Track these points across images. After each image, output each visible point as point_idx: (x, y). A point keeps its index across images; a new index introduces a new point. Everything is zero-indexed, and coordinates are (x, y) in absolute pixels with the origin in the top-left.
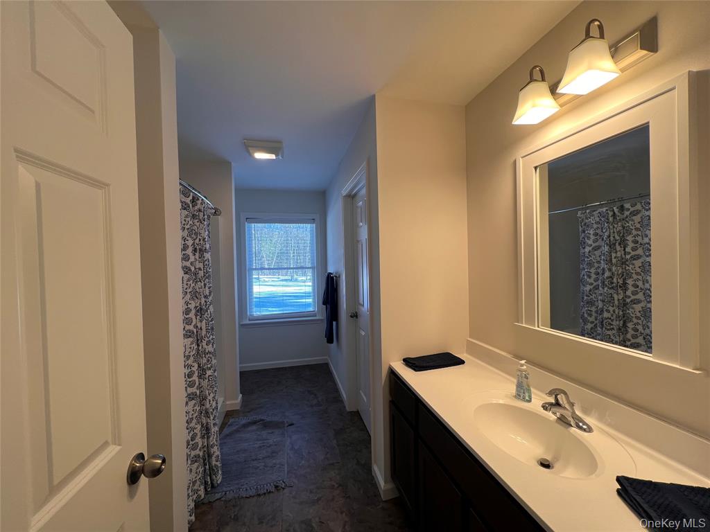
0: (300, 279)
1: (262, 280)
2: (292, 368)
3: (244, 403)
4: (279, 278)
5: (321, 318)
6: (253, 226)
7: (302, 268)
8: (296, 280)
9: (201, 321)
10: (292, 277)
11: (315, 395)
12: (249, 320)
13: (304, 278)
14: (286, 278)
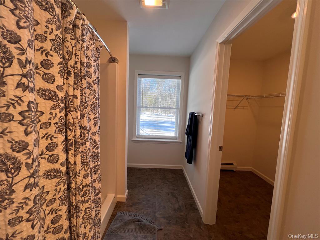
0: (163, 114)
1: (146, 114)
2: (160, 169)
3: (130, 196)
4: (153, 114)
5: (180, 141)
6: (142, 80)
7: (170, 108)
8: (161, 115)
9: (75, 155)
10: (160, 113)
11: (177, 198)
12: (137, 138)
13: (165, 114)
14: (157, 114)
